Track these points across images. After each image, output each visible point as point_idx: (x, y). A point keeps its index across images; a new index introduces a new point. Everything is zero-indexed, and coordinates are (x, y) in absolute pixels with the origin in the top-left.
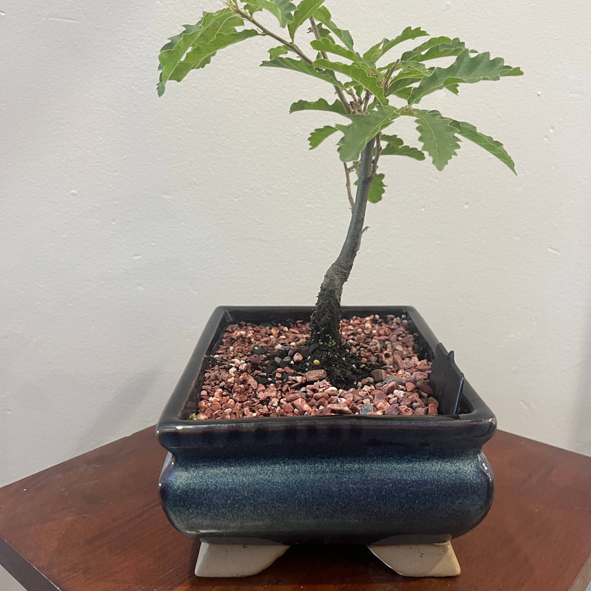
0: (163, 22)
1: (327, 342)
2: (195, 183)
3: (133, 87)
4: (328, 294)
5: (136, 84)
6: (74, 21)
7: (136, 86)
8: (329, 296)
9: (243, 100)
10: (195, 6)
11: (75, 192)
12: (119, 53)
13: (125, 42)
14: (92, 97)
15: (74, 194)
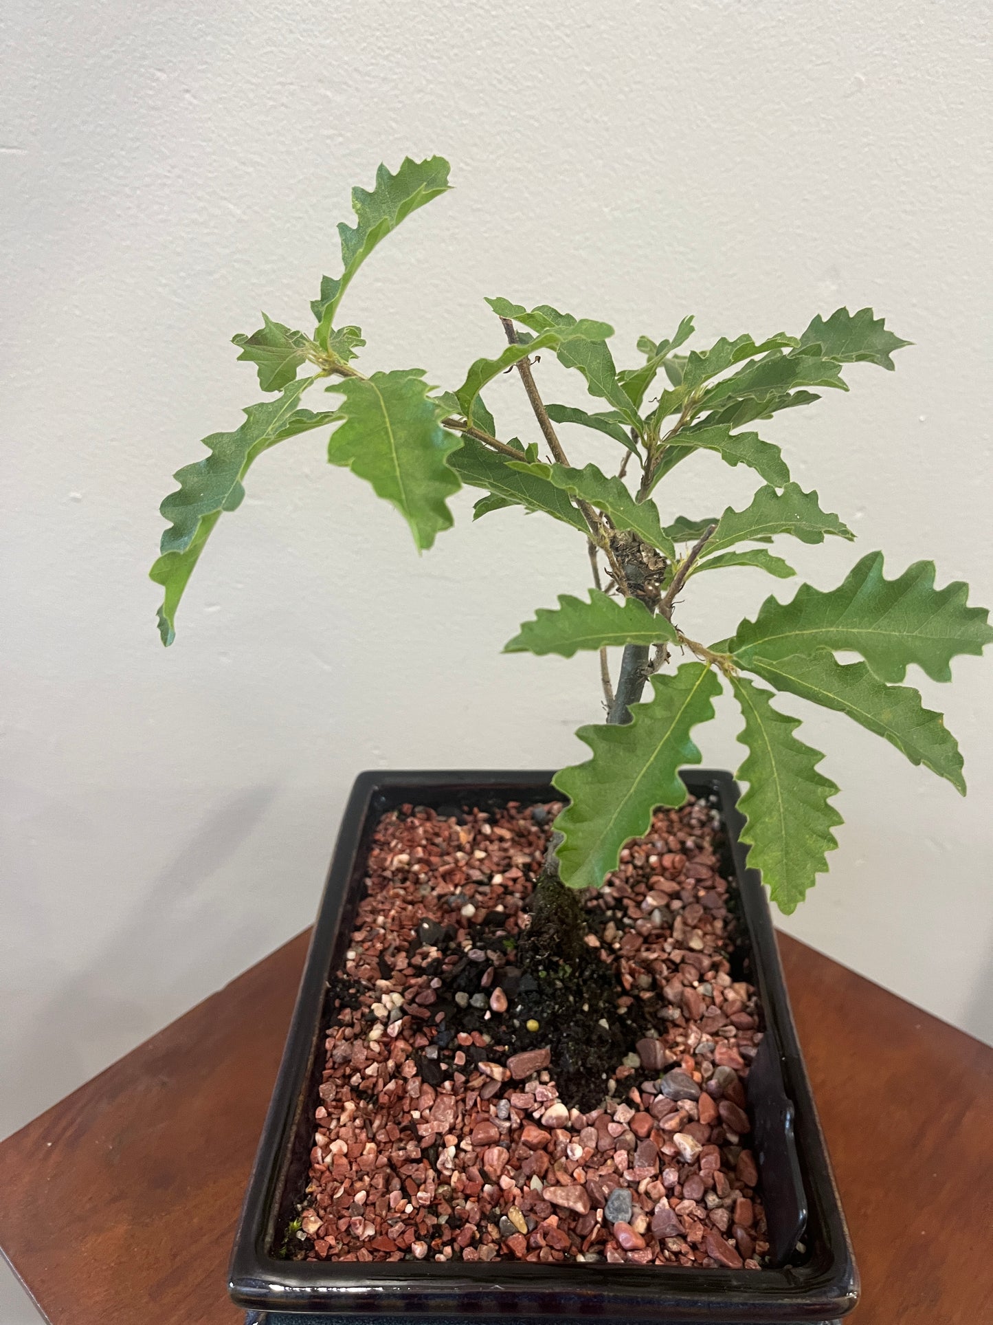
0: (204, 144)
1: (553, 970)
2: (307, 476)
3: (160, 289)
4: (557, 890)
5: (164, 281)
6: (14, 151)
7: (165, 285)
8: (559, 893)
9: (392, 310)
10: (271, 103)
11: (78, 495)
12: (119, 216)
13: (127, 190)
14: (77, 312)
15: (76, 500)
